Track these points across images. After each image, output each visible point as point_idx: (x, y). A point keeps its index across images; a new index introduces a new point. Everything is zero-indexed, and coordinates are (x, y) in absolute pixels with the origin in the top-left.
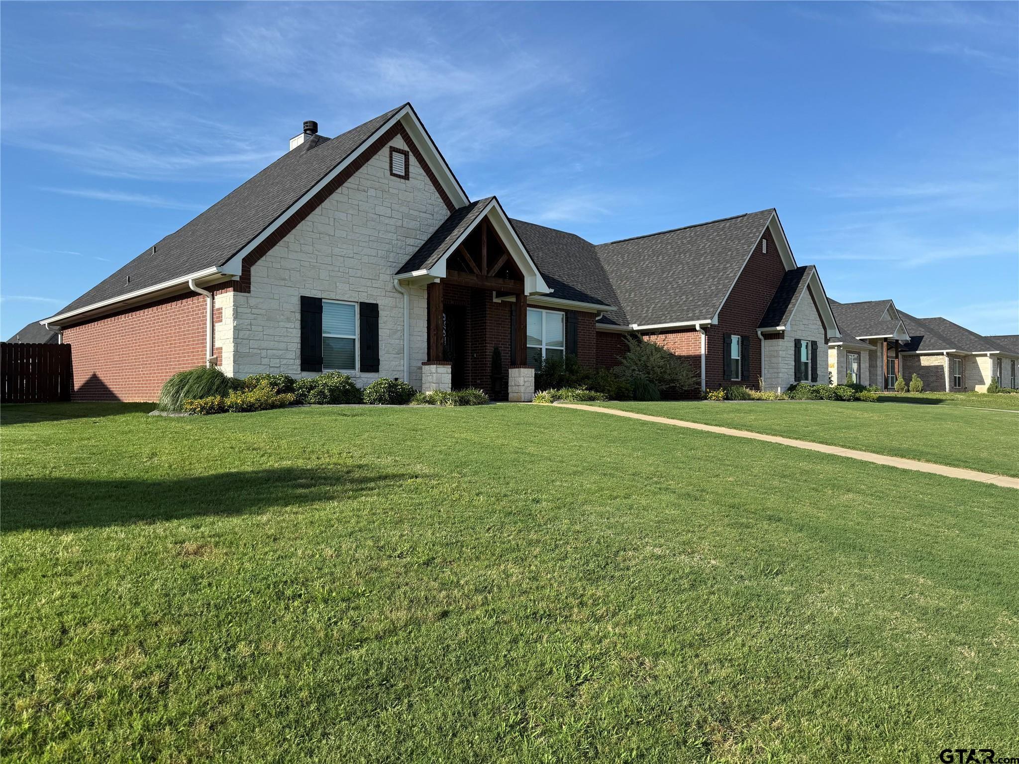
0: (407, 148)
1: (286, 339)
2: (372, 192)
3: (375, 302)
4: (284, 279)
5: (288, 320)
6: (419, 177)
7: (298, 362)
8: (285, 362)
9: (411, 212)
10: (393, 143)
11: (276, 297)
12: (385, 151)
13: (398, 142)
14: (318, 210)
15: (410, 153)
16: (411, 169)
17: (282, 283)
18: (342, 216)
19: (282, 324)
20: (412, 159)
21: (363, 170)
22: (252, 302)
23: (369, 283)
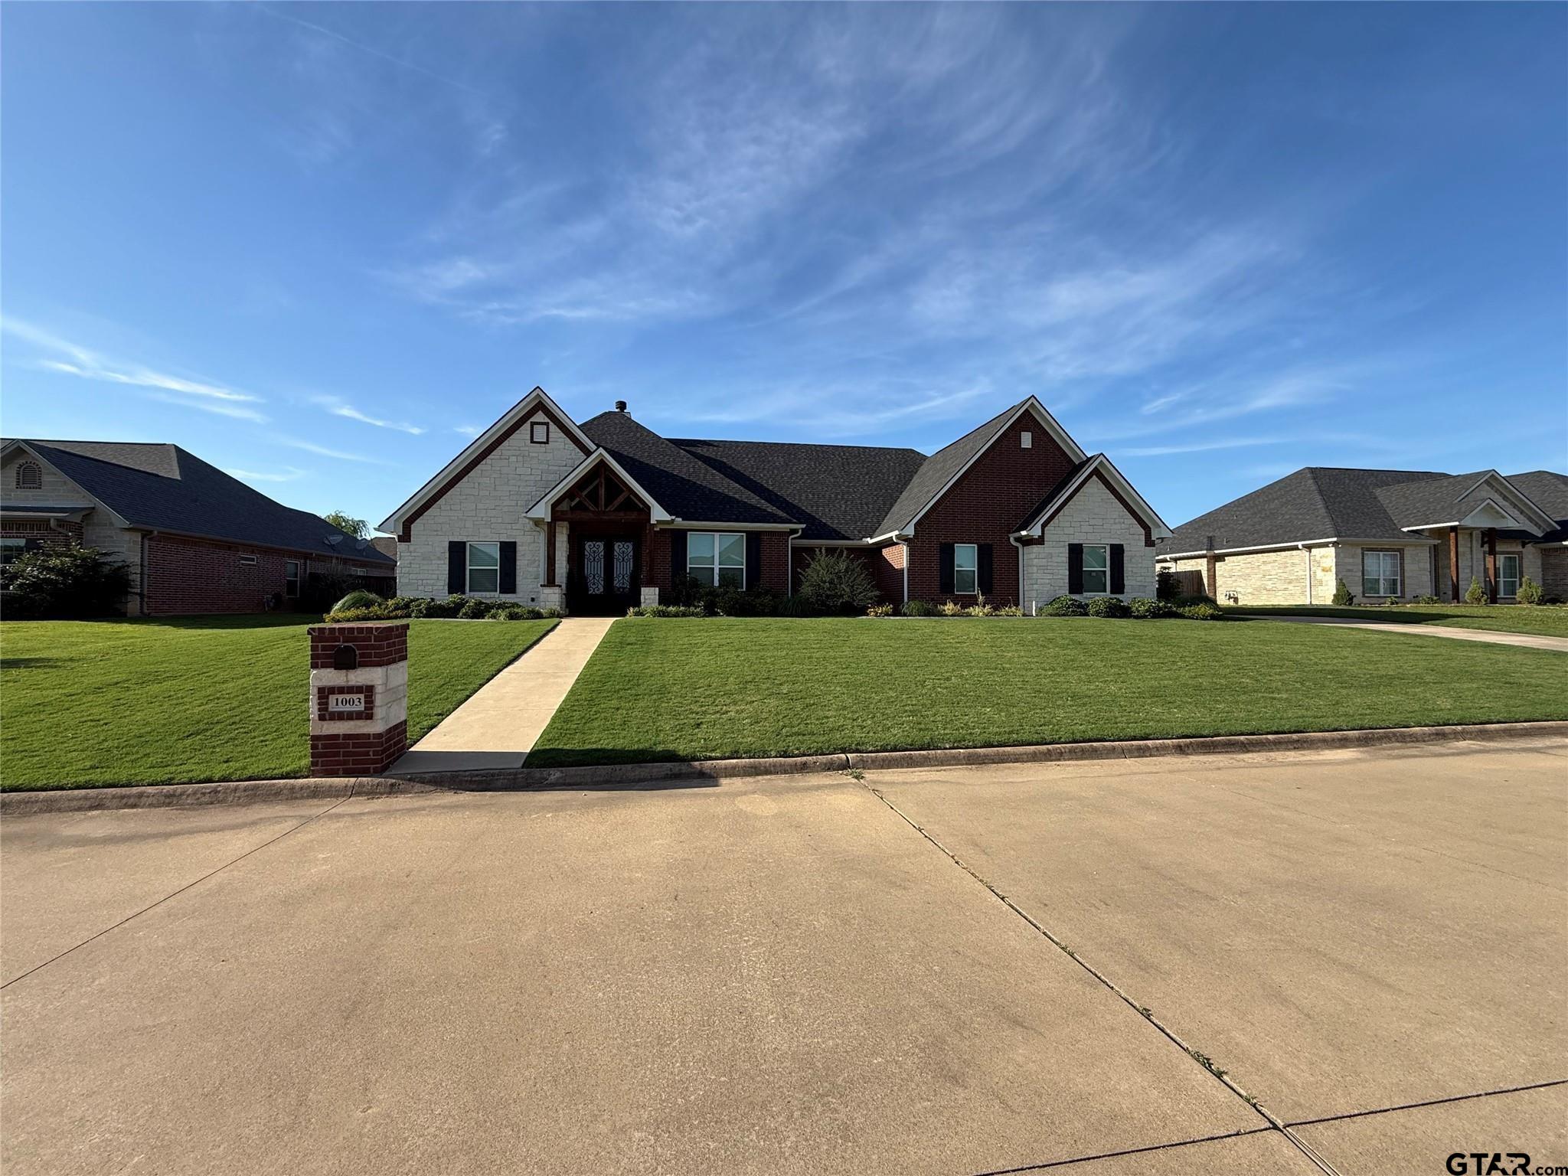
0: (547, 420)
1: (437, 572)
2: (513, 459)
3: (514, 540)
4: (437, 531)
5: (439, 559)
6: (560, 440)
7: (446, 588)
8: (435, 588)
9: (550, 468)
10: (533, 419)
11: (430, 543)
12: (527, 425)
13: (540, 417)
14: (465, 479)
15: (551, 423)
16: (551, 435)
17: (435, 533)
18: (487, 480)
19: (434, 562)
20: (553, 427)
21: (506, 443)
22: (412, 548)
23: (509, 526)
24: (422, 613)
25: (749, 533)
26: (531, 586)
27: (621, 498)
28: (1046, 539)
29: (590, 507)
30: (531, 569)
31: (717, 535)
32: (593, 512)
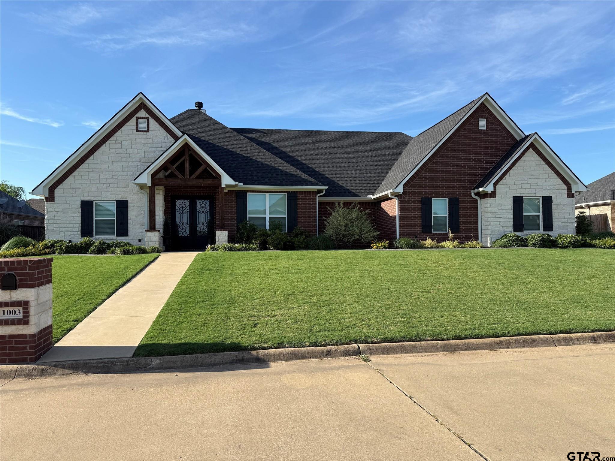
0: (147, 115)
1: (73, 222)
2: (124, 143)
3: (126, 199)
4: (72, 194)
5: (74, 213)
6: (156, 129)
7: (80, 233)
8: (72, 233)
9: (150, 149)
10: (138, 115)
11: (68, 202)
12: (134, 120)
13: (142, 113)
14: (91, 158)
15: (150, 118)
16: (150, 126)
17: (71, 195)
18: (106, 158)
19: (71, 215)
20: (151, 120)
21: (119, 132)
22: (55, 206)
23: (122, 190)
24: (62, 250)
25: (288, 192)
26: (139, 231)
27: (200, 170)
28: (497, 193)
29: (179, 176)
30: (138, 219)
31: (267, 195)
32: (181, 179)
